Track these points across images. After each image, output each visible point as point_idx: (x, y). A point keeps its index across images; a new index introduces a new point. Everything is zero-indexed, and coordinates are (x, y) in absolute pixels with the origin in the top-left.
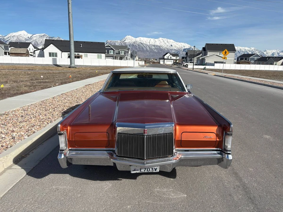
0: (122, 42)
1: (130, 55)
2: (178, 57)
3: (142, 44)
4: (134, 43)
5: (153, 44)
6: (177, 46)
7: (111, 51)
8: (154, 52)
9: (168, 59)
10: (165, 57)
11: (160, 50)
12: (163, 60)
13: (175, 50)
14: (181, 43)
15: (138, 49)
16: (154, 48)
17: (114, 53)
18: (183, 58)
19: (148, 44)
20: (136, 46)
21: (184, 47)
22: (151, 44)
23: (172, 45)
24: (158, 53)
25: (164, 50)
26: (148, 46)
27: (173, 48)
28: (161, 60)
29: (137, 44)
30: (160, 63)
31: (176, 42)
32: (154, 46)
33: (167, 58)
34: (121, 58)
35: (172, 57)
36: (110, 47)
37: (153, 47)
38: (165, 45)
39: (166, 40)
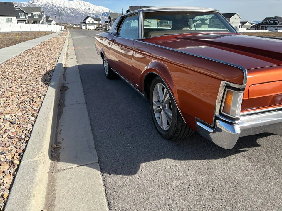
0: (30, 4)
1: (45, 19)
2: (100, 22)
3: (54, 6)
4: (45, 5)
5: (68, 7)
6: (95, 9)
8: (70, 16)
9: (90, 24)
10: (87, 21)
11: (77, 13)
12: (84, 25)
13: (93, 14)
14: (99, 6)
15: (51, 12)
16: (70, 11)
18: (106, 22)
19: (63, 6)
20: (48, 8)
21: (103, 10)
22: (65, 6)
23: (89, 9)
24: (76, 17)
25: (82, 13)
26: (62, 10)
27: (91, 11)
28: (82, 25)
29: (49, 7)
30: (81, 28)
31: (92, 5)
32: (70, 9)
33: (89, 22)
34: (35, 22)
35: (94, 21)
36: (20, 9)
37: (69, 11)
38: (82, 8)
39: (83, 2)
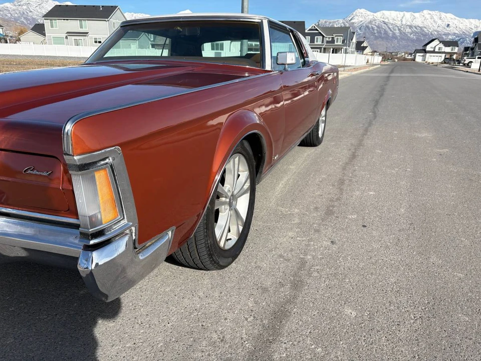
0: (347, 22)
1: (354, 46)
2: (457, 48)
3: (385, 23)
4: (370, 22)
5: (408, 24)
6: (461, 26)
7: (317, 38)
8: (409, 39)
9: (434, 52)
10: (428, 48)
11: (422, 34)
12: (422, 54)
13: (455, 34)
14: (471, 20)
15: (376, 34)
16: (410, 30)
17: (323, 42)
18: (466, 49)
19: (399, 23)
20: (372, 28)
21: (477, 27)
22: (404, 23)
23: (448, 25)
24: (418, 40)
25: (431, 34)
26: (397, 29)
27: (452, 30)
28: (418, 54)
29: (376, 26)
30: (414, 60)
31: (457, 18)
32: (411, 27)
33: (432, 50)
34: (335, 51)
35: (443, 47)
36: (318, 30)
37: (408, 30)
38: (434, 25)
39: (438, 14)
